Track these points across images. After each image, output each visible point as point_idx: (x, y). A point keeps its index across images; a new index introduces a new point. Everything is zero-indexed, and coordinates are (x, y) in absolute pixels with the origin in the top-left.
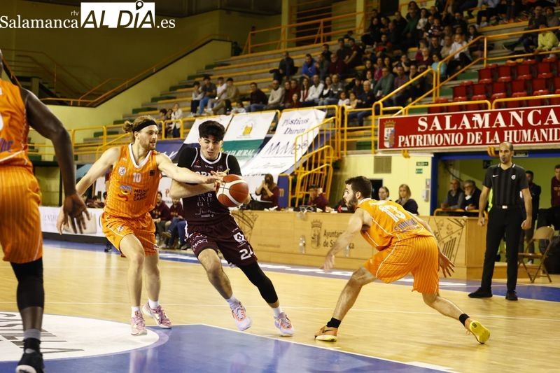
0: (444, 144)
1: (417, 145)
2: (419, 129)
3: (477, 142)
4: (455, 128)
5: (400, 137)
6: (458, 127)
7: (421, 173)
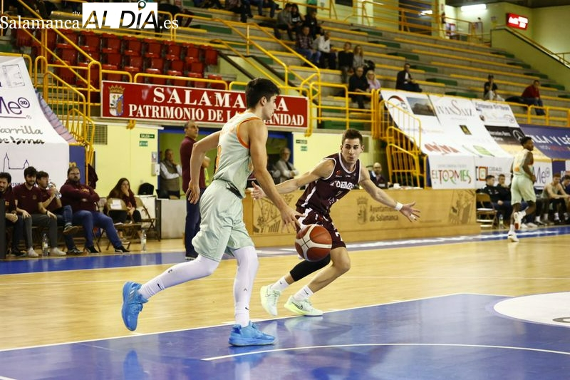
0: (185, 118)
1: (153, 116)
2: (155, 100)
3: (218, 120)
4: (195, 103)
5: (131, 106)
6: (198, 102)
7: (146, 146)
